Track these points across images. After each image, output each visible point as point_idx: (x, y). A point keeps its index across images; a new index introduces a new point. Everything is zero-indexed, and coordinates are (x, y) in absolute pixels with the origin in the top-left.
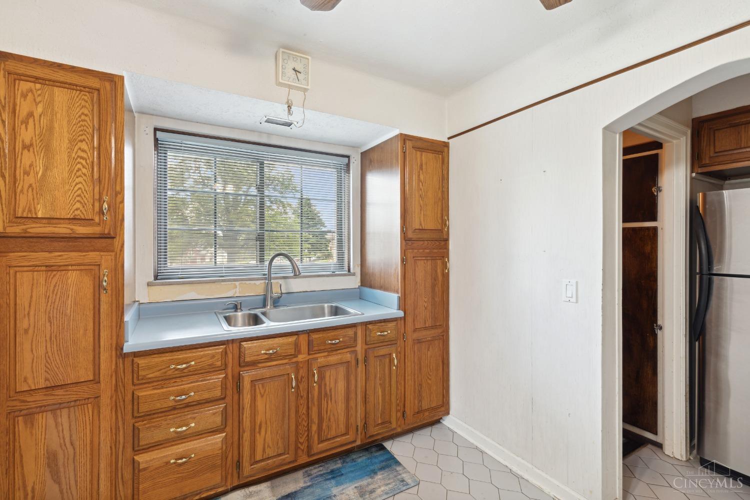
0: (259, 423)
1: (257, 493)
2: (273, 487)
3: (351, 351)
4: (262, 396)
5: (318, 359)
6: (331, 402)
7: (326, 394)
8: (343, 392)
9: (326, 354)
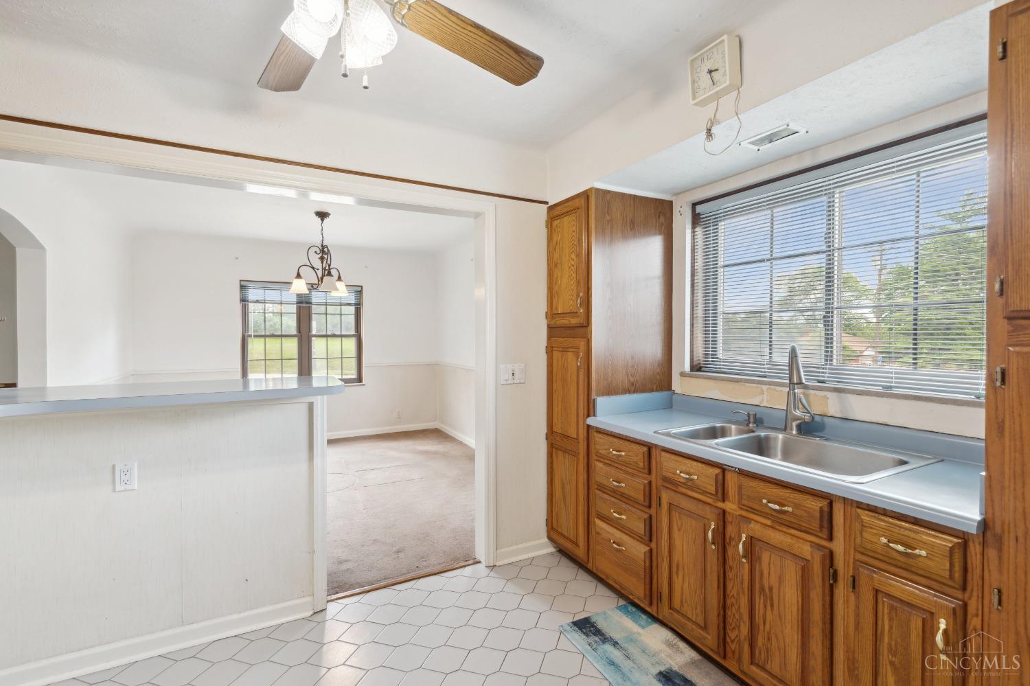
0: (676, 562)
1: (678, 649)
2: (693, 663)
3: (816, 544)
4: (679, 530)
5: (750, 523)
6: (772, 610)
7: (762, 589)
8: (795, 609)
9: (769, 522)
